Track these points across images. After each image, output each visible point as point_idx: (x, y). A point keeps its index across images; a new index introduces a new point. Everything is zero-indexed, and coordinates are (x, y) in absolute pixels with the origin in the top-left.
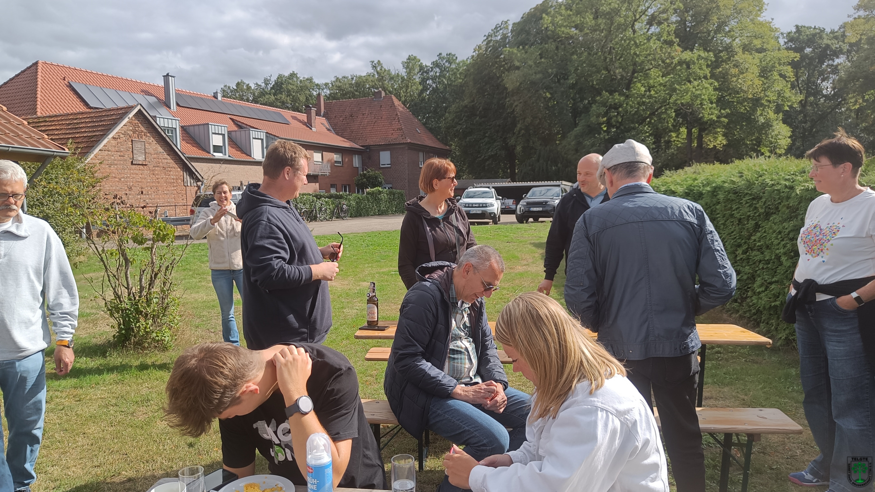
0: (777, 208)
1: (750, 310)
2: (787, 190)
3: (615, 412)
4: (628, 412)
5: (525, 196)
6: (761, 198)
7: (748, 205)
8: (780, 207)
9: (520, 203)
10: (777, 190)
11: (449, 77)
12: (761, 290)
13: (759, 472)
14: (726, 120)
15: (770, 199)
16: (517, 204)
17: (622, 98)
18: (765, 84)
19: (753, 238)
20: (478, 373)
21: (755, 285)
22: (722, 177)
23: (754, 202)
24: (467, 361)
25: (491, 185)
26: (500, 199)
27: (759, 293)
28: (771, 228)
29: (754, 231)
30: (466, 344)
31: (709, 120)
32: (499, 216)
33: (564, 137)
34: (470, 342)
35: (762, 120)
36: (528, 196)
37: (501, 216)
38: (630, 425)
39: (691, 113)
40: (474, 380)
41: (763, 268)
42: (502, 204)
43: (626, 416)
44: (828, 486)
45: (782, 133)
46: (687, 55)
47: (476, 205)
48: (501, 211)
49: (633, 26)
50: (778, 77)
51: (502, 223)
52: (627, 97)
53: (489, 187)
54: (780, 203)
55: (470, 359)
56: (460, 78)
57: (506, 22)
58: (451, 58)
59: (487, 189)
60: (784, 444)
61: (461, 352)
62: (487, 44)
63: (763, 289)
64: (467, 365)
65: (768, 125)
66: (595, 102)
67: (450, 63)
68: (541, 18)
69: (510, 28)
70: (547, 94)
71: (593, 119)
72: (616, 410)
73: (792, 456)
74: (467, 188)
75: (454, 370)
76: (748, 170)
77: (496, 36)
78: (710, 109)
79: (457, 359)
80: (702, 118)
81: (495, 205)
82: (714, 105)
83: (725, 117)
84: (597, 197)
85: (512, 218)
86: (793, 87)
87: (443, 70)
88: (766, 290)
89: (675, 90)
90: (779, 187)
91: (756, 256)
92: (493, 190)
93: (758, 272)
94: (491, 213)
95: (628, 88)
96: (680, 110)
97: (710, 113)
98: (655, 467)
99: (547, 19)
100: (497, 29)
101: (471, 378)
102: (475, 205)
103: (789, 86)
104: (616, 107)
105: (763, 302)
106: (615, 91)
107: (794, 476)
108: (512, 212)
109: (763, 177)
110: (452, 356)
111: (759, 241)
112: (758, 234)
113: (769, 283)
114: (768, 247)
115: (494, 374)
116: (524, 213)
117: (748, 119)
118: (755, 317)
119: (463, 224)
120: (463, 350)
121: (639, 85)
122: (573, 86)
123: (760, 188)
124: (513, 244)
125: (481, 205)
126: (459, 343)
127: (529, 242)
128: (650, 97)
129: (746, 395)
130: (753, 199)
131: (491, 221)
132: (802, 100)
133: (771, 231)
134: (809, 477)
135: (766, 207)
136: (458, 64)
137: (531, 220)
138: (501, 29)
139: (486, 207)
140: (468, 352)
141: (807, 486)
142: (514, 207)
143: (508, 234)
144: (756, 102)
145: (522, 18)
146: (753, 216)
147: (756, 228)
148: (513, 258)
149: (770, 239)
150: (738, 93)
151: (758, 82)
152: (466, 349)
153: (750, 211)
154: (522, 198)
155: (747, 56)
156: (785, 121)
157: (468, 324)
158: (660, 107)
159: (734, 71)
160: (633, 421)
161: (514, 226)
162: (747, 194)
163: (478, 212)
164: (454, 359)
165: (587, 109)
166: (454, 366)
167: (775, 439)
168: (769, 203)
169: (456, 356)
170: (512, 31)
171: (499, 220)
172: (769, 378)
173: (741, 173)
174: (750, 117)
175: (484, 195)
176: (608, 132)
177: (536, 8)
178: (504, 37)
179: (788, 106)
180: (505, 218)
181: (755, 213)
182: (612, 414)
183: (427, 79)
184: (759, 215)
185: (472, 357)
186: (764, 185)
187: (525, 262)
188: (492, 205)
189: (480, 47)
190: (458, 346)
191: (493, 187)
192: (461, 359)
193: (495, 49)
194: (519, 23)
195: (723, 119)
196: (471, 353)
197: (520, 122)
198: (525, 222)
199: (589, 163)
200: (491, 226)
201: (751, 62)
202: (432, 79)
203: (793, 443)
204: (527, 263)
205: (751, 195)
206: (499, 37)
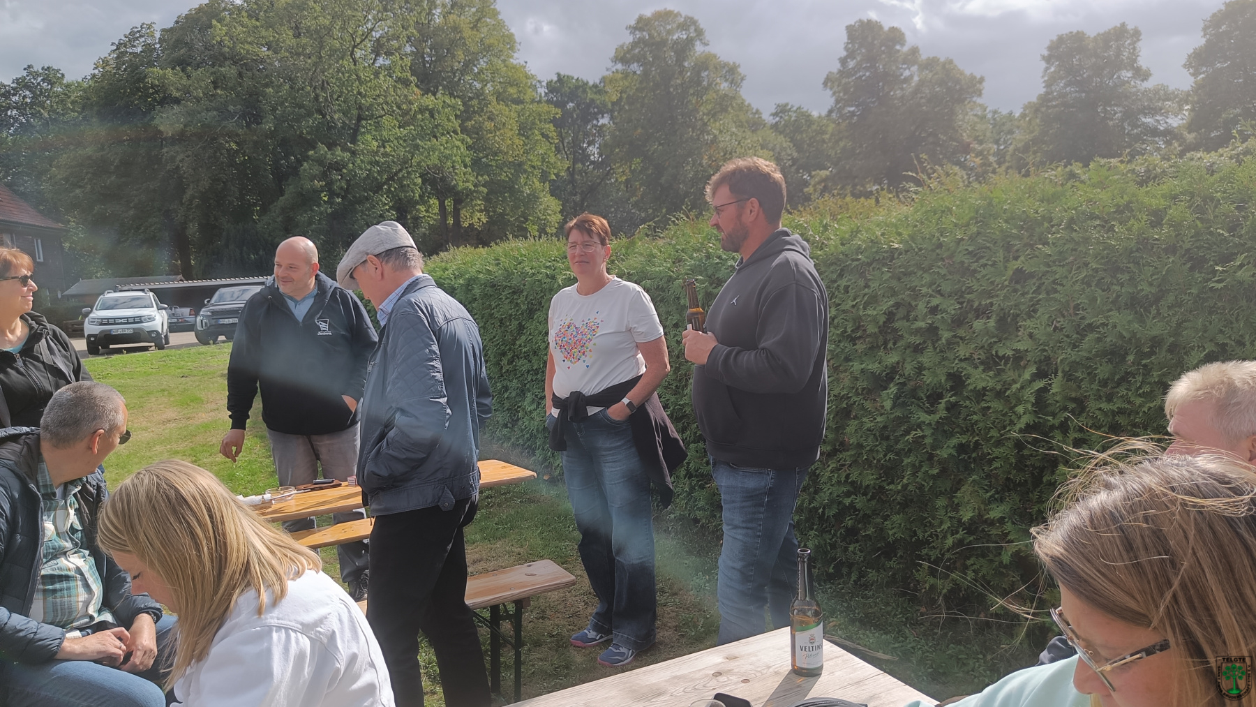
0: (540, 303)
1: (523, 435)
2: (549, 280)
3: (300, 627)
4: (320, 621)
5: (208, 302)
6: (522, 292)
7: (508, 300)
8: (543, 301)
9: (201, 313)
10: (539, 281)
11: (52, 106)
12: (532, 408)
13: (537, 644)
14: (485, 190)
15: (531, 292)
16: (197, 314)
17: (347, 155)
18: (526, 145)
19: (518, 342)
20: (106, 604)
21: (525, 404)
22: (477, 266)
23: (515, 297)
24: (81, 590)
25: (147, 287)
26: (165, 309)
27: (531, 412)
28: (536, 328)
29: (518, 334)
30: (78, 562)
31: (465, 189)
32: (166, 337)
33: (264, 210)
34: (84, 557)
35: (527, 191)
36: (213, 301)
37: (170, 334)
38: (325, 641)
39: (441, 179)
40: (98, 619)
41: (532, 380)
42: (170, 316)
43: (319, 629)
44: (612, 640)
45: (550, 205)
46: (429, 101)
47: (122, 321)
48: (169, 327)
49: (352, 54)
50: (539, 137)
51: (172, 347)
52: (353, 153)
53: (143, 290)
54: (542, 297)
55: (87, 586)
56: (73, 111)
57: (149, 27)
58: (51, 76)
59: (140, 294)
60: (565, 600)
61: (67, 578)
62: (118, 58)
63: (534, 406)
64: (82, 596)
65: (534, 198)
66: (307, 158)
67: (52, 84)
68: (210, 26)
69: (158, 35)
70: (232, 144)
71: (307, 185)
72: (302, 624)
73: (575, 613)
74: (102, 293)
75: (55, 611)
76: (505, 255)
77: (135, 46)
78: (464, 174)
79: (61, 590)
80: (455, 186)
81: (158, 319)
82: (469, 169)
83: (483, 186)
84: (304, 299)
85: (190, 337)
86: (558, 150)
87: (38, 94)
88: (538, 407)
89: (417, 147)
90: (540, 277)
91: (523, 365)
92: (151, 294)
93: (528, 386)
94: (150, 332)
95: (354, 141)
96: (426, 174)
97: (464, 179)
98: (371, 689)
99: (219, 30)
100: (133, 36)
101: (92, 618)
102: (120, 321)
103: (553, 149)
104: (338, 167)
105: (536, 423)
106: (336, 145)
107: (576, 639)
108: (190, 328)
109: (522, 265)
110: (51, 587)
111: (525, 346)
112: (523, 338)
113: (540, 399)
114: (535, 353)
115: (135, 600)
116: (208, 328)
117: (509, 188)
118: (529, 443)
119: (66, 357)
120: (72, 573)
121: (369, 137)
122: (272, 135)
123: (520, 279)
124: (193, 378)
125: (130, 320)
126: (63, 562)
127: (219, 373)
128: (385, 155)
129: (522, 546)
130: (514, 293)
131: (153, 344)
132: (569, 168)
133: (537, 332)
134: (592, 634)
135: (528, 303)
136: (68, 86)
137: (222, 338)
138: (141, 36)
139: (141, 322)
140: (82, 574)
141: (590, 646)
142: (191, 319)
143: (182, 363)
144: (519, 167)
145: (177, 22)
146: (516, 315)
147: (520, 330)
148: (192, 401)
149: (536, 343)
150: (496, 154)
151: (518, 141)
152: (79, 571)
153: (511, 309)
154: (204, 306)
155: (502, 106)
156: (553, 193)
157: (78, 526)
158: (400, 170)
159: (489, 125)
160: (329, 633)
161: (194, 350)
162: (506, 286)
163: (127, 332)
164: (55, 591)
165: (294, 171)
166: (54, 604)
167: (554, 596)
168: (532, 298)
169: (58, 586)
170: (161, 41)
171: (167, 342)
172: (547, 519)
173: (498, 260)
174: (513, 187)
175: (134, 303)
176: (330, 202)
177: (200, 10)
178: (149, 49)
179: (554, 174)
180: (175, 339)
181: (517, 311)
182: (295, 631)
183: (8, 108)
184: (522, 314)
185: (90, 581)
186: (524, 274)
187: (213, 406)
188: (151, 319)
189: (105, 62)
190: (60, 569)
191: (151, 290)
192: (68, 589)
193: (134, 67)
194: (171, 30)
195: (481, 189)
196: (87, 575)
197: (191, 186)
198: (211, 342)
199: (293, 250)
200: (153, 353)
201: (508, 115)
202: (18, 108)
203: (576, 596)
204: (215, 407)
205: (510, 287)
206: (139, 49)
